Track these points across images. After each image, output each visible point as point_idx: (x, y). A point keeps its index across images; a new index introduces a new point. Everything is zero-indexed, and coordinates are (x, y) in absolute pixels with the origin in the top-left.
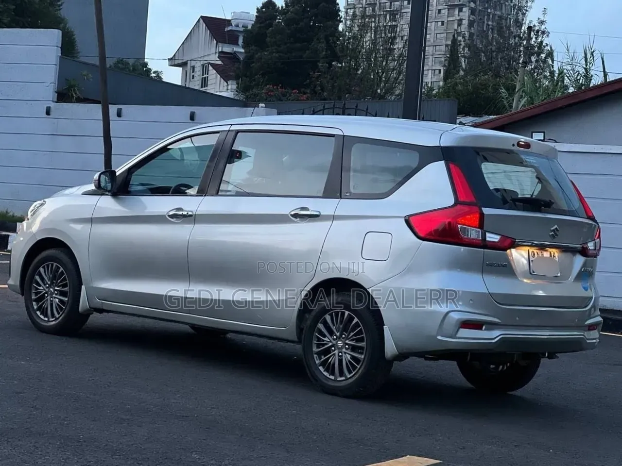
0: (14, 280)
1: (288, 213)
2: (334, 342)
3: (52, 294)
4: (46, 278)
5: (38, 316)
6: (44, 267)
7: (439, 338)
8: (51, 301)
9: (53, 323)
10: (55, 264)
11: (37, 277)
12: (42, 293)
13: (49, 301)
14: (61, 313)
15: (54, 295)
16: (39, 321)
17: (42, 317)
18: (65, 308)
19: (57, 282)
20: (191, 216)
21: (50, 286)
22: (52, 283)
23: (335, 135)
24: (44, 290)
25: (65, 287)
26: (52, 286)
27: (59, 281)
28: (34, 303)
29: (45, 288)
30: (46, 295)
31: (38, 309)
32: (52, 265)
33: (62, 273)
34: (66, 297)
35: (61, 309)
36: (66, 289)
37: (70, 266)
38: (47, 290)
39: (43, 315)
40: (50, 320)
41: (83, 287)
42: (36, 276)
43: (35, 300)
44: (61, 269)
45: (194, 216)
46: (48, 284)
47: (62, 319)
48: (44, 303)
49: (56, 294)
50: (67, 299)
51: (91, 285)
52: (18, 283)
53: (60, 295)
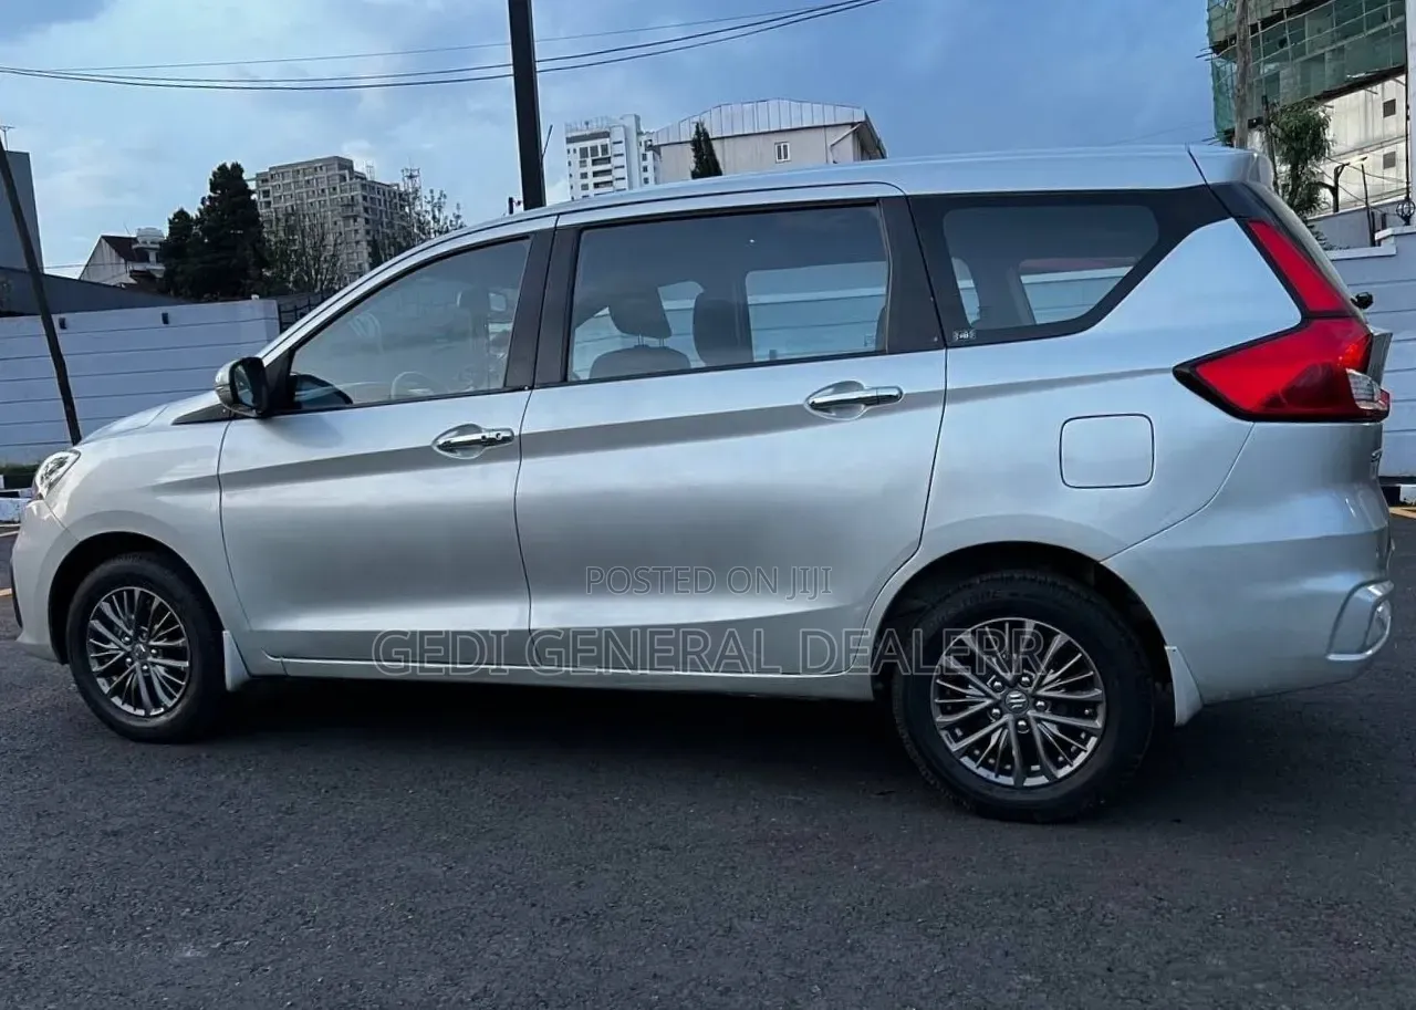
0: (36, 632)
1: (799, 401)
2: (998, 696)
3: (143, 656)
4: (120, 623)
5: (116, 707)
6: (109, 600)
7: (1332, 657)
8: (143, 671)
9: (163, 718)
10: (137, 590)
11: (96, 624)
12: (118, 657)
13: (139, 672)
14: (178, 696)
15: (150, 659)
16: (123, 719)
17: (130, 709)
18: (187, 685)
19: (151, 629)
20: (505, 440)
21: (134, 640)
22: (138, 633)
23: (878, 199)
24: (121, 649)
25: (178, 638)
26: (141, 640)
27: (157, 627)
28: (101, 681)
29: (122, 645)
30: (129, 660)
31: (115, 692)
32: (131, 593)
33: (162, 609)
34: (185, 660)
35: (177, 687)
36: (180, 642)
37: (181, 590)
38: (128, 648)
39: (130, 704)
40: (153, 713)
41: (226, 634)
42: (92, 622)
43: (102, 674)
44: (158, 600)
45: (516, 440)
46: (127, 635)
47: (183, 709)
48: (126, 678)
49: (155, 656)
50: (187, 664)
51: (248, 628)
52: (47, 640)
53: (165, 657)
